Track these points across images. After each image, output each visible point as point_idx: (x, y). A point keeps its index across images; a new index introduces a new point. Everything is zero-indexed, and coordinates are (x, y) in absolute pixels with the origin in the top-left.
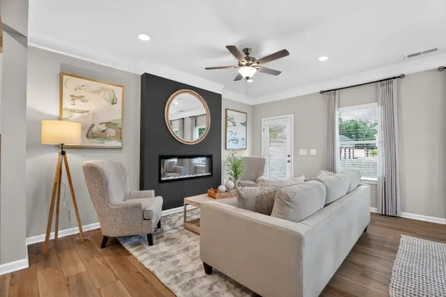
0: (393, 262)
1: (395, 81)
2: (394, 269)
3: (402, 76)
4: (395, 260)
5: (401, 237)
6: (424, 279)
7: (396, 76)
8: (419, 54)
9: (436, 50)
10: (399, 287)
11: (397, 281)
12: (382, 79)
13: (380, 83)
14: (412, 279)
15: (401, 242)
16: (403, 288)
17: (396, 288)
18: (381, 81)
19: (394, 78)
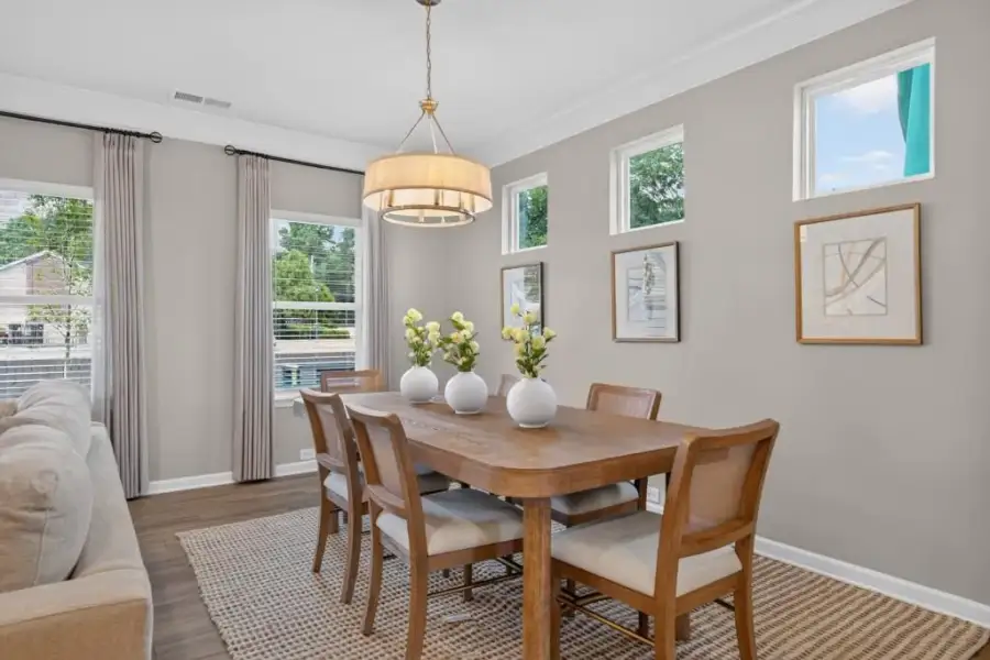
0: (202, 599)
1: (140, 142)
2: (213, 613)
3: (154, 137)
4: (201, 592)
5: (178, 539)
6: (270, 599)
7: (142, 131)
8: (197, 99)
9: (228, 105)
10: (246, 640)
11: (234, 631)
12: (110, 126)
13: (102, 133)
14: (253, 611)
15: (187, 550)
16: (254, 639)
17: (242, 648)
18: (107, 130)
19: (138, 135)
